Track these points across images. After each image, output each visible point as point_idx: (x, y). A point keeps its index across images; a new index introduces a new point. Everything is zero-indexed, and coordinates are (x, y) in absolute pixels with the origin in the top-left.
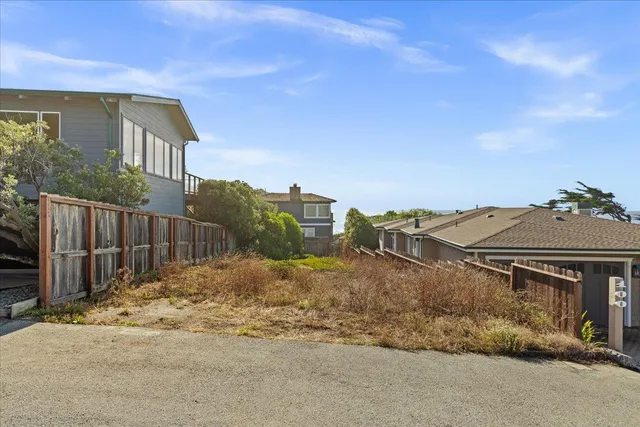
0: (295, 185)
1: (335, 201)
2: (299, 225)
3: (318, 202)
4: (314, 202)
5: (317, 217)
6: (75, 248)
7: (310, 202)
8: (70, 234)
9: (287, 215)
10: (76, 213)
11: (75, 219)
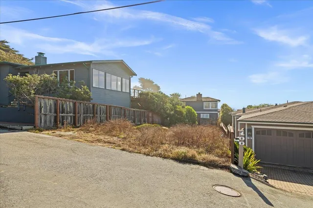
0: (199, 93)
1: (220, 101)
2: (195, 112)
3: (210, 101)
4: (209, 101)
5: (210, 109)
6: (51, 113)
7: (207, 101)
8: (48, 108)
9: (189, 107)
10: (52, 102)
11: (51, 104)
